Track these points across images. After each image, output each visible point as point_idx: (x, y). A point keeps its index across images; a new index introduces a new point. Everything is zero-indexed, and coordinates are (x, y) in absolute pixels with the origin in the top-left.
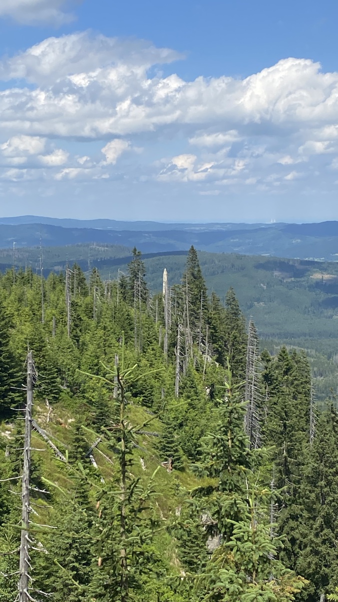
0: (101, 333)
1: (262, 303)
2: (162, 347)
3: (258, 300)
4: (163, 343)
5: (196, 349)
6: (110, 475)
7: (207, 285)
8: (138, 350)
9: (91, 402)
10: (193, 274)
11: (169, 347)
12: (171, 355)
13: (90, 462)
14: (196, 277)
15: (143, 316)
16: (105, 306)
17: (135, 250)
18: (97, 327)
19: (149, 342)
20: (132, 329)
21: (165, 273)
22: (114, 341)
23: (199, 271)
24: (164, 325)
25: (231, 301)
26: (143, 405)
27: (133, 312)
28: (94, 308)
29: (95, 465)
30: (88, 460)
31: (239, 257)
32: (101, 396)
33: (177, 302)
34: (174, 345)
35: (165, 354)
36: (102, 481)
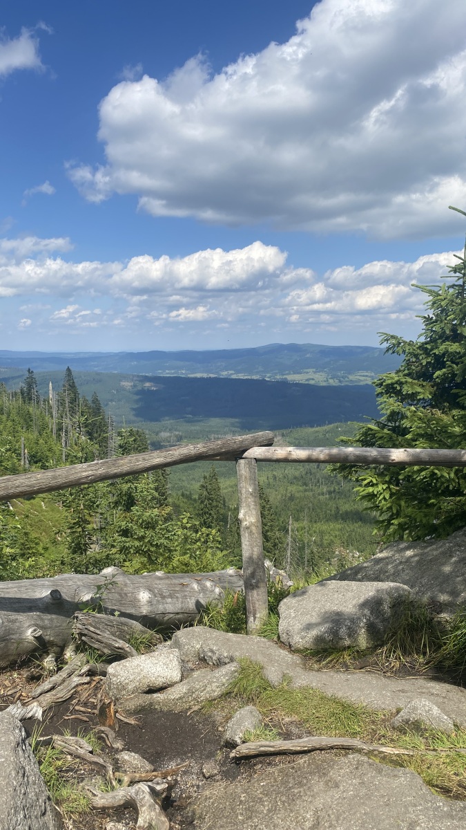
0: (10, 423)
1: (114, 403)
2: (52, 431)
3: (112, 401)
4: (52, 429)
5: (74, 432)
6: (22, 514)
7: (79, 391)
8: (36, 433)
9: (6, 469)
10: (70, 385)
11: (57, 431)
12: (59, 436)
13: (8, 506)
14: (72, 387)
15: (38, 412)
16: (11, 407)
17: (29, 370)
18: (7, 420)
19: (44, 427)
20: (31, 421)
21: (50, 384)
22: (20, 429)
23: (73, 382)
24: (52, 417)
25: (95, 401)
26: (42, 468)
27: (31, 409)
28: (4, 408)
29: (11, 508)
30: (6, 505)
31: (98, 374)
32: (14, 464)
33: (61, 403)
34: (60, 429)
35: (54, 436)
36: (17, 518)
